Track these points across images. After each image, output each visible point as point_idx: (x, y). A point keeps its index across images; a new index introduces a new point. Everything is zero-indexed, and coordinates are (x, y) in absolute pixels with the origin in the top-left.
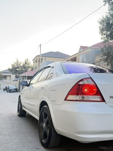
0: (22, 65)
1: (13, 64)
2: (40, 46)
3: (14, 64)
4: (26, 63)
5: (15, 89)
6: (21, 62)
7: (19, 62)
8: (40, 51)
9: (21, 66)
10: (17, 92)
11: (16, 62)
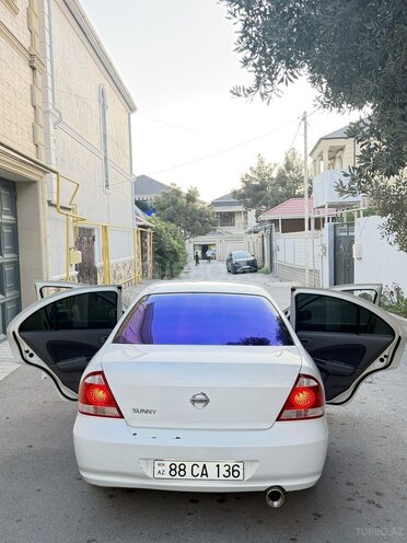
0: (274, 175)
1: (247, 176)
2: (304, 119)
3: (250, 173)
4: (288, 167)
5: (248, 263)
6: (272, 166)
7: (266, 164)
8: (305, 137)
9: (272, 179)
10: (255, 271)
11: (255, 167)
